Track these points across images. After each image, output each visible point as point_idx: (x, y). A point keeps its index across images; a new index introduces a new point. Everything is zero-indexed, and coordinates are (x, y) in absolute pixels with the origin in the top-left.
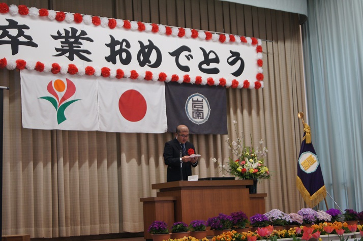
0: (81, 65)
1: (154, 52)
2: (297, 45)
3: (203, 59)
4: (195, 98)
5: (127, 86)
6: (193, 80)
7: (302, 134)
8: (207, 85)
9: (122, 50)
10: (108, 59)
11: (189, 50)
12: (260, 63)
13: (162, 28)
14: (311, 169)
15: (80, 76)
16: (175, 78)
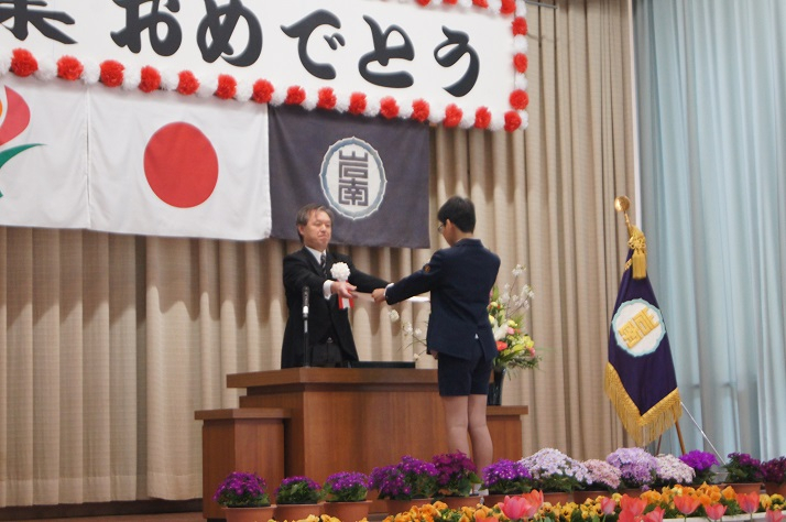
0: (45, 52)
1: (242, 25)
2: (617, 19)
3: (370, 48)
4: (347, 151)
5: (167, 112)
6: (343, 102)
7: (624, 254)
8: (380, 116)
9: (156, 17)
10: (119, 39)
11: (336, 24)
12: (520, 63)
14: (642, 346)
15: (42, 83)
16: (296, 95)
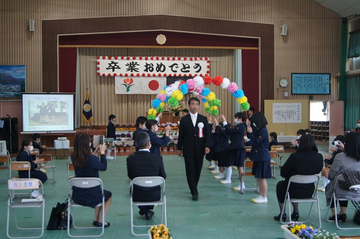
1: (163, 66)
3: (183, 67)
5: (152, 79)
6: (177, 75)
8: (183, 76)
9: (149, 68)
10: (145, 71)
11: (177, 65)
12: (208, 67)
13: (166, 58)
15: (135, 77)
16: (170, 75)
